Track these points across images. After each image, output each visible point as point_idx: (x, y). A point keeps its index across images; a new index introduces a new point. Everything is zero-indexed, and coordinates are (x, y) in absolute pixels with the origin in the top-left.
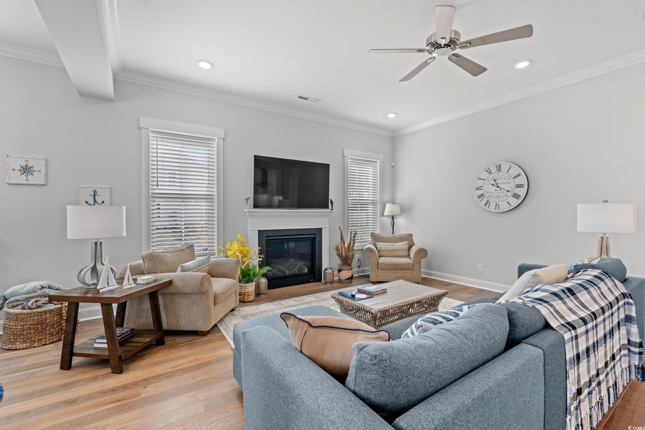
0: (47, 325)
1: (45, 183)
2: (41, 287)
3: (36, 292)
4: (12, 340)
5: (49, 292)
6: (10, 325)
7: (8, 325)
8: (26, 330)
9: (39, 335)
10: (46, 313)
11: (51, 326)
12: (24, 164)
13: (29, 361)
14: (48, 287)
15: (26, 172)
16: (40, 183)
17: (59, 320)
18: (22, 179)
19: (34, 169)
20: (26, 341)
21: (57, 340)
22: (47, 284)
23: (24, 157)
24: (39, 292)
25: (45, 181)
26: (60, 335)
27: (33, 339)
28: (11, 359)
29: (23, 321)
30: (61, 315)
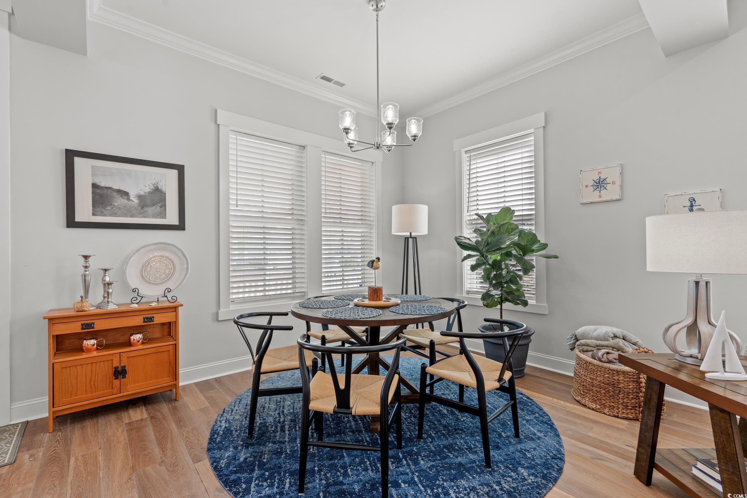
0: (620, 391)
1: (620, 197)
2: (614, 335)
3: (608, 340)
4: (582, 393)
5: (622, 345)
6: (580, 372)
7: (578, 372)
8: (596, 387)
9: (611, 400)
10: (619, 373)
11: (625, 394)
12: (596, 178)
13: (596, 433)
14: (622, 337)
15: (599, 186)
16: (614, 198)
17: (635, 390)
18: (594, 196)
19: (608, 181)
20: (596, 401)
21: (633, 417)
22: (621, 334)
23: (597, 169)
24: (611, 342)
25: (621, 194)
26: (636, 412)
27: (604, 402)
28: (579, 416)
29: (592, 373)
30: (639, 384)
